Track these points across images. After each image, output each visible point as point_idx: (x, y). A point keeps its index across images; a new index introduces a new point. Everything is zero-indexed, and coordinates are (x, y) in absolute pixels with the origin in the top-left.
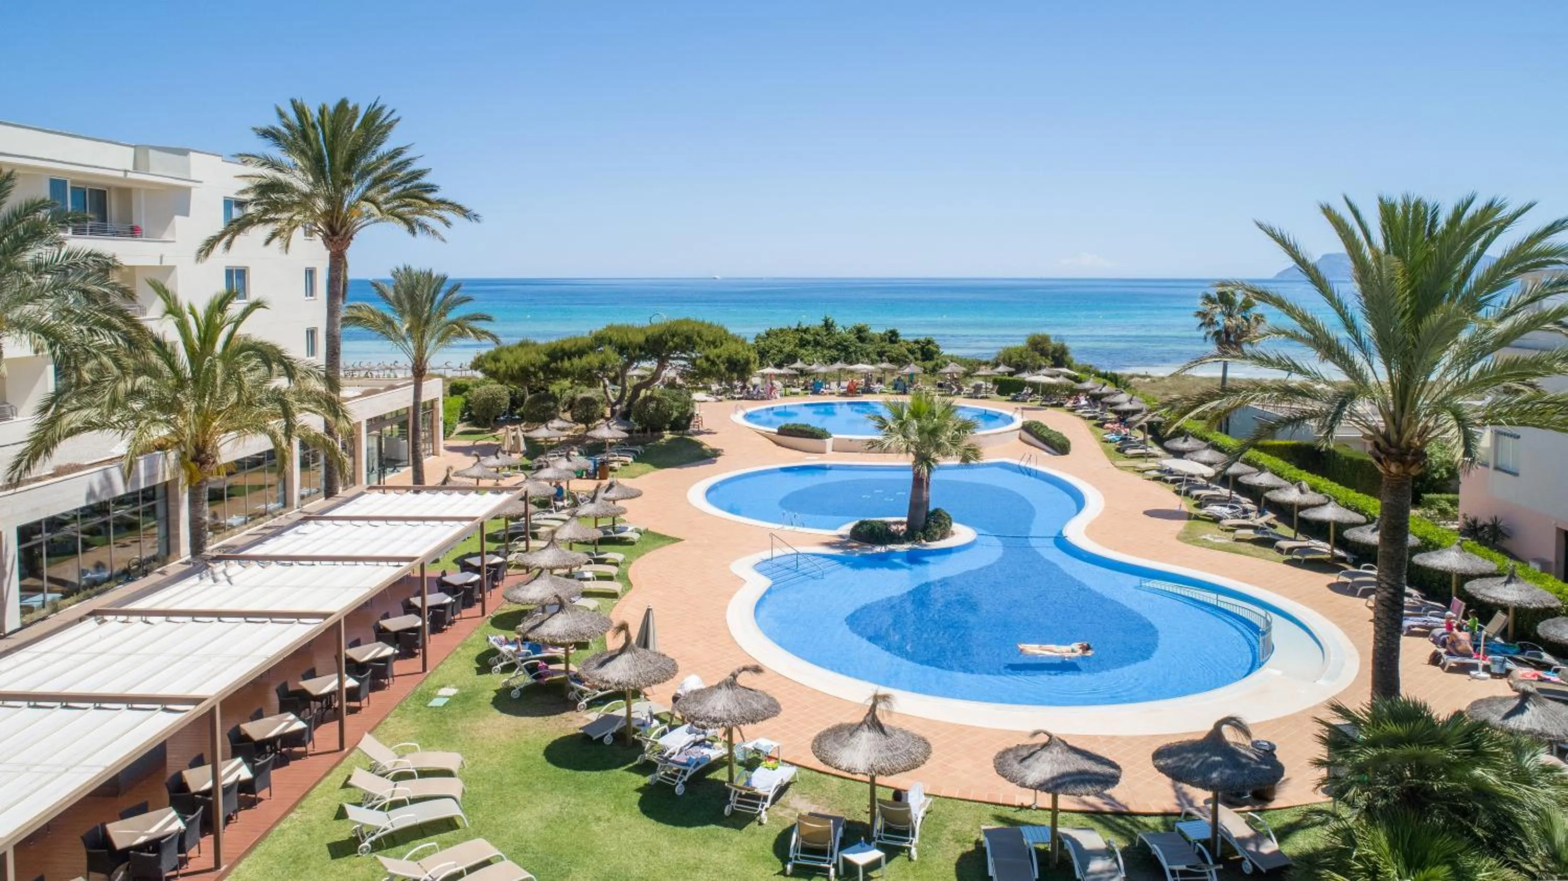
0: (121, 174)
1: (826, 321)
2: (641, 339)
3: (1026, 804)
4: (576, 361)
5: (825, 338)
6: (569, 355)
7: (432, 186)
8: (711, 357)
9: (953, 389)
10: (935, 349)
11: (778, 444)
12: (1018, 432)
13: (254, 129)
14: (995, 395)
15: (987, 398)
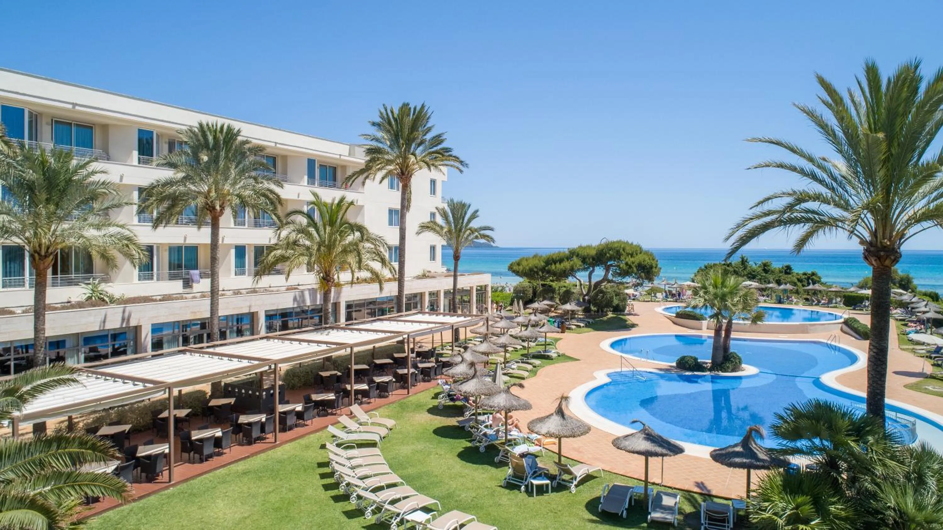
0: (338, 157)
1: (743, 259)
2: (593, 253)
3: (657, 482)
4: (558, 265)
5: (740, 270)
6: (555, 262)
7: (450, 149)
8: (629, 263)
9: (814, 301)
10: (818, 279)
11: (675, 323)
12: (840, 325)
13: (369, 122)
14: (842, 305)
15: (836, 307)
